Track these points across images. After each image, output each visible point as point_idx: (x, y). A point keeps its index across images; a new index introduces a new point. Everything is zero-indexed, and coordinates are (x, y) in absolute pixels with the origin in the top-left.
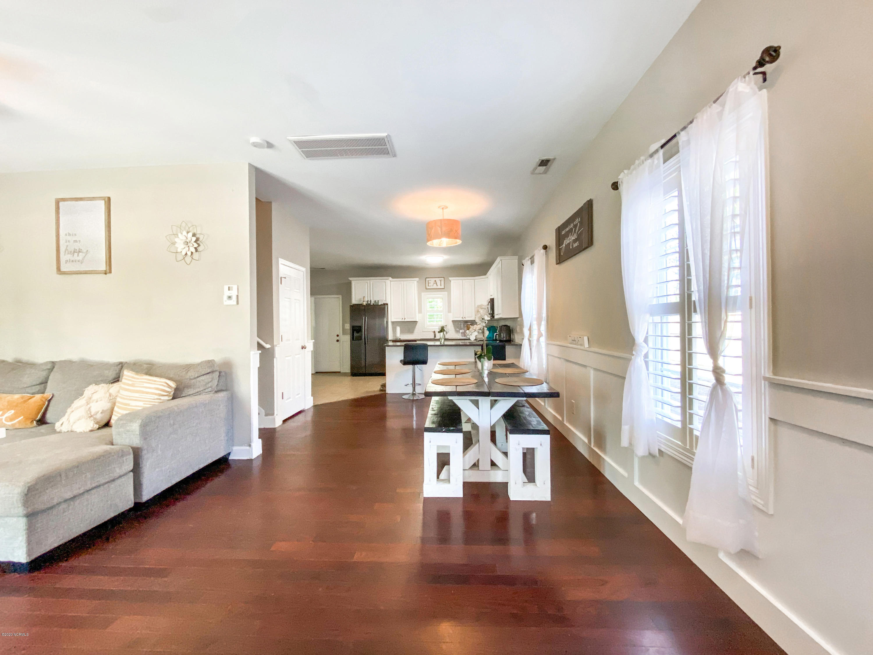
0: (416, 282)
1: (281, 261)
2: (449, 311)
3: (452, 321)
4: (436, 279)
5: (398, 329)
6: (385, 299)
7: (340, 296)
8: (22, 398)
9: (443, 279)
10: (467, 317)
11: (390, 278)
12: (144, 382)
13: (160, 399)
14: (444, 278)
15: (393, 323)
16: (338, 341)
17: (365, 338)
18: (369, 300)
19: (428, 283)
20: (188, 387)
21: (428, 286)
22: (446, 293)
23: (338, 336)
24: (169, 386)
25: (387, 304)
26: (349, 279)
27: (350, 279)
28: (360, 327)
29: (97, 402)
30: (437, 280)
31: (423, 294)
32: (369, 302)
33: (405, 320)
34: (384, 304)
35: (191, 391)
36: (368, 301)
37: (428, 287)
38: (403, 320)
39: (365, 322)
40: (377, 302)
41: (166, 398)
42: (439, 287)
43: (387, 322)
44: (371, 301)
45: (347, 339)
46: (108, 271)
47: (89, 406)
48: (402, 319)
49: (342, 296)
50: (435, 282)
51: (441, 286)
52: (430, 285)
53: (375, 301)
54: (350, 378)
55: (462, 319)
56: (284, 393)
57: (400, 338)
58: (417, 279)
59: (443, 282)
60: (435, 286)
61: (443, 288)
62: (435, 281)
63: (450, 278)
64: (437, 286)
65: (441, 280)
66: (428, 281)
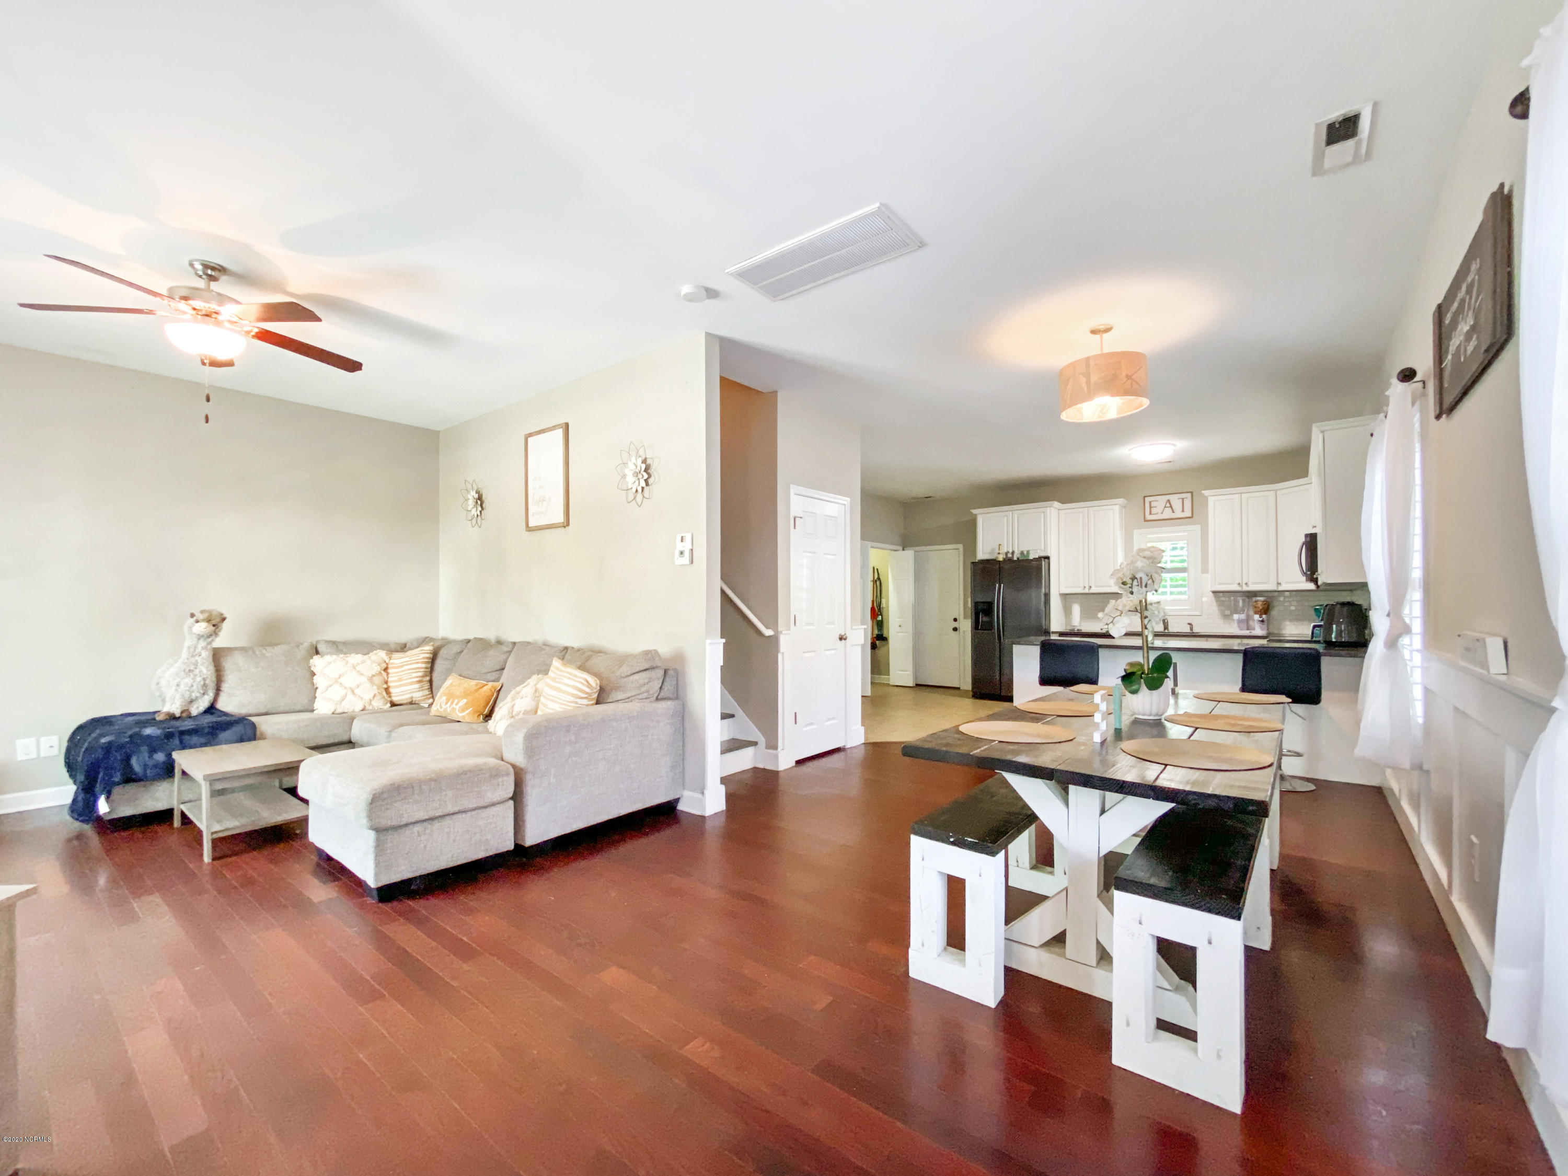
0: (1117, 508)
1: (794, 489)
2: (1205, 570)
3: (1214, 592)
4: (1168, 497)
5: (1076, 609)
6: (1043, 548)
7: (960, 547)
8: (477, 685)
9: (1187, 495)
10: (1253, 583)
11: (1056, 504)
12: (564, 676)
13: (576, 703)
14: (1191, 493)
15: (1065, 596)
16: (955, 629)
17: (998, 629)
18: (1011, 551)
19: (1151, 507)
20: (617, 688)
21: (1150, 513)
22: (1197, 528)
23: (955, 620)
24: (589, 685)
25: (1048, 558)
26: (972, 513)
27: (974, 511)
28: (990, 605)
29: (522, 698)
30: (1175, 500)
31: (1136, 533)
32: (1010, 555)
33: (1093, 591)
34: (1040, 558)
35: (620, 695)
36: (1006, 554)
37: (1148, 517)
38: (1086, 591)
39: (1000, 594)
40: (1025, 553)
41: (585, 702)
42: (1179, 514)
43: (1047, 596)
44: (1013, 553)
45: (966, 625)
46: (567, 524)
47: (513, 703)
48: (1085, 587)
49: (964, 546)
50: (1168, 505)
51: (1183, 511)
52: (1154, 511)
53: (1022, 553)
54: (969, 703)
55: (1239, 589)
56: (797, 714)
57: (1079, 628)
58: (1121, 501)
59: (1187, 503)
60: (1168, 514)
61: (1190, 515)
62: (1169, 501)
63: (1206, 493)
64: (1173, 512)
65: (1183, 499)
66: (1150, 503)
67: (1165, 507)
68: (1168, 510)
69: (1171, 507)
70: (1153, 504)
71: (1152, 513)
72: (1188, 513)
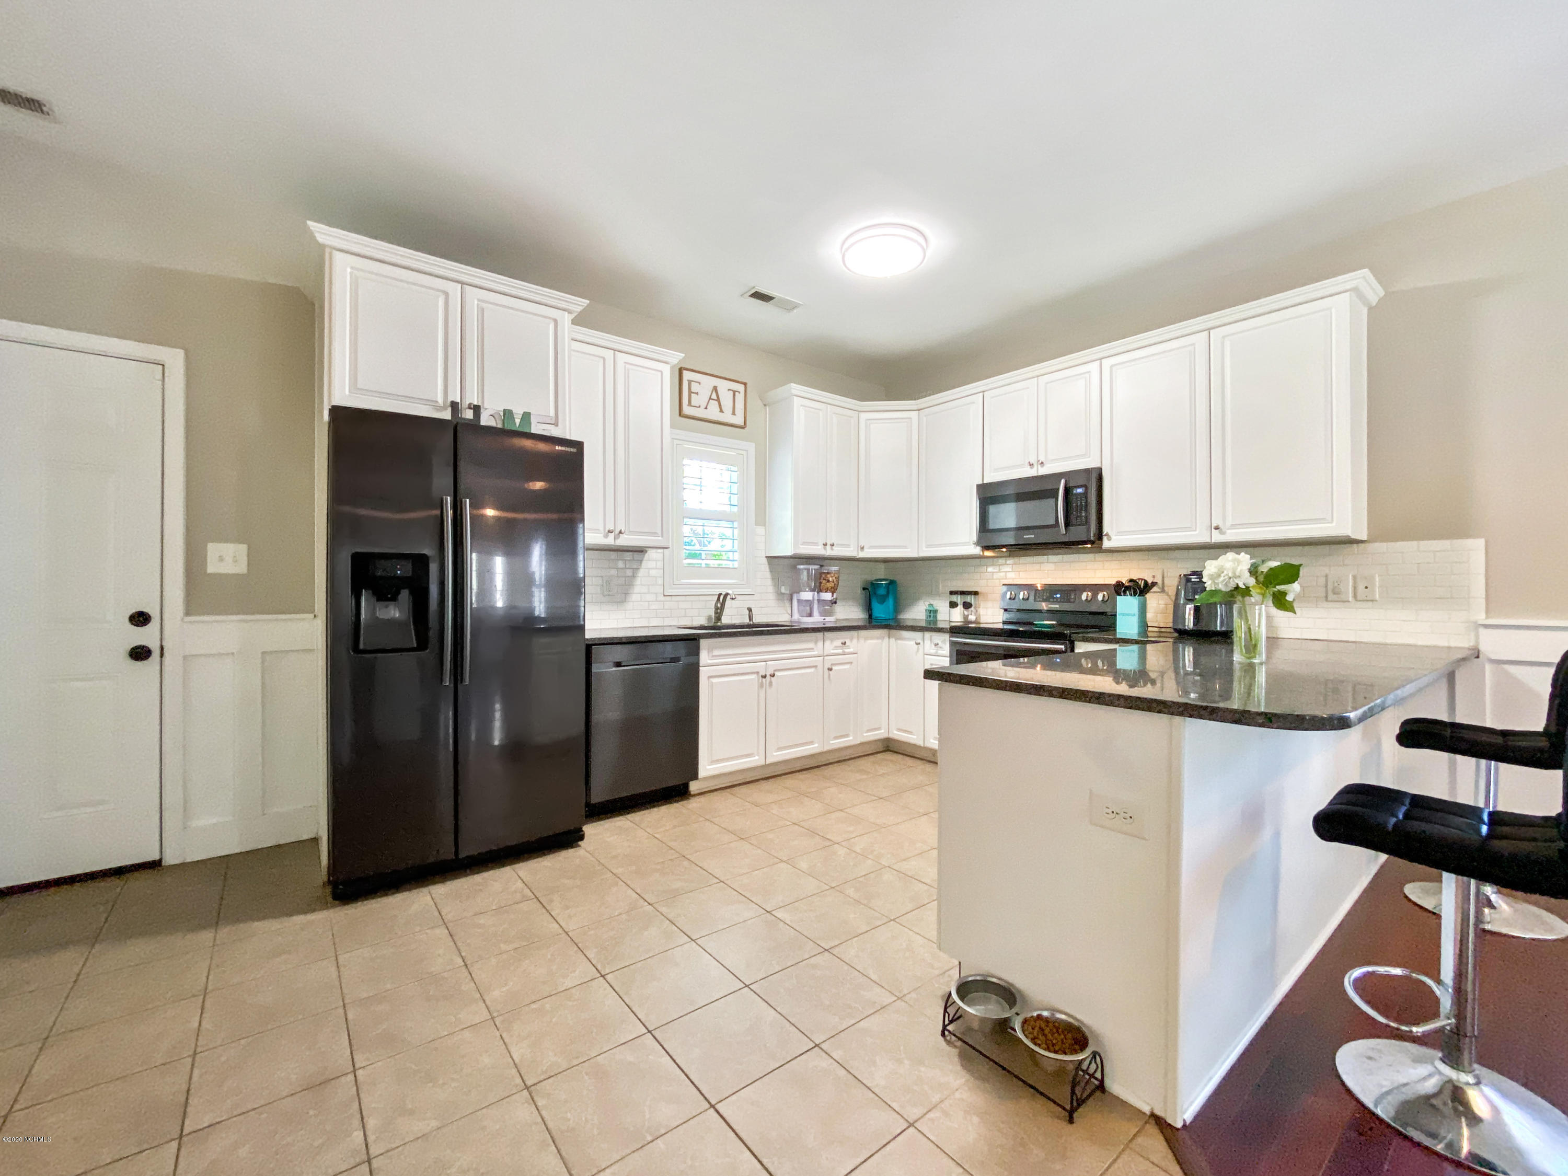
0: (667, 371)
2: (760, 520)
3: (769, 558)
4: (715, 381)
7: (173, 358)
9: (741, 388)
14: (745, 384)
16: (140, 654)
18: (463, 404)
19: (690, 392)
21: (690, 404)
22: (751, 446)
23: (143, 620)
25: (577, 444)
30: (723, 386)
34: (563, 441)
37: (686, 409)
38: (611, 541)
40: (518, 419)
42: (727, 417)
49: (187, 359)
50: (714, 396)
51: (734, 413)
52: (694, 399)
59: (740, 398)
60: (713, 412)
61: (742, 423)
62: (715, 389)
64: (721, 411)
65: (734, 392)
66: (690, 382)
67: (710, 399)
68: (714, 404)
69: (718, 400)
70: (695, 388)
71: (693, 404)
72: (739, 420)
